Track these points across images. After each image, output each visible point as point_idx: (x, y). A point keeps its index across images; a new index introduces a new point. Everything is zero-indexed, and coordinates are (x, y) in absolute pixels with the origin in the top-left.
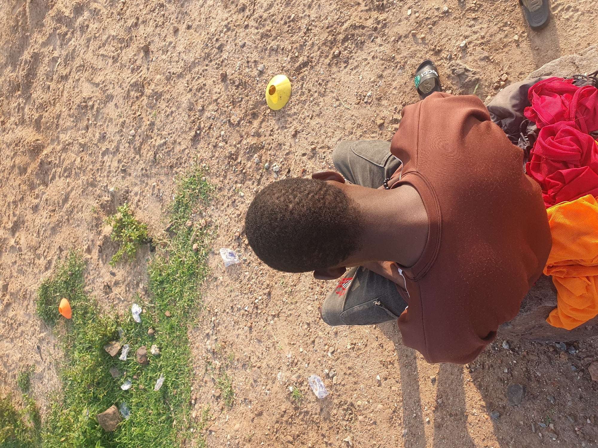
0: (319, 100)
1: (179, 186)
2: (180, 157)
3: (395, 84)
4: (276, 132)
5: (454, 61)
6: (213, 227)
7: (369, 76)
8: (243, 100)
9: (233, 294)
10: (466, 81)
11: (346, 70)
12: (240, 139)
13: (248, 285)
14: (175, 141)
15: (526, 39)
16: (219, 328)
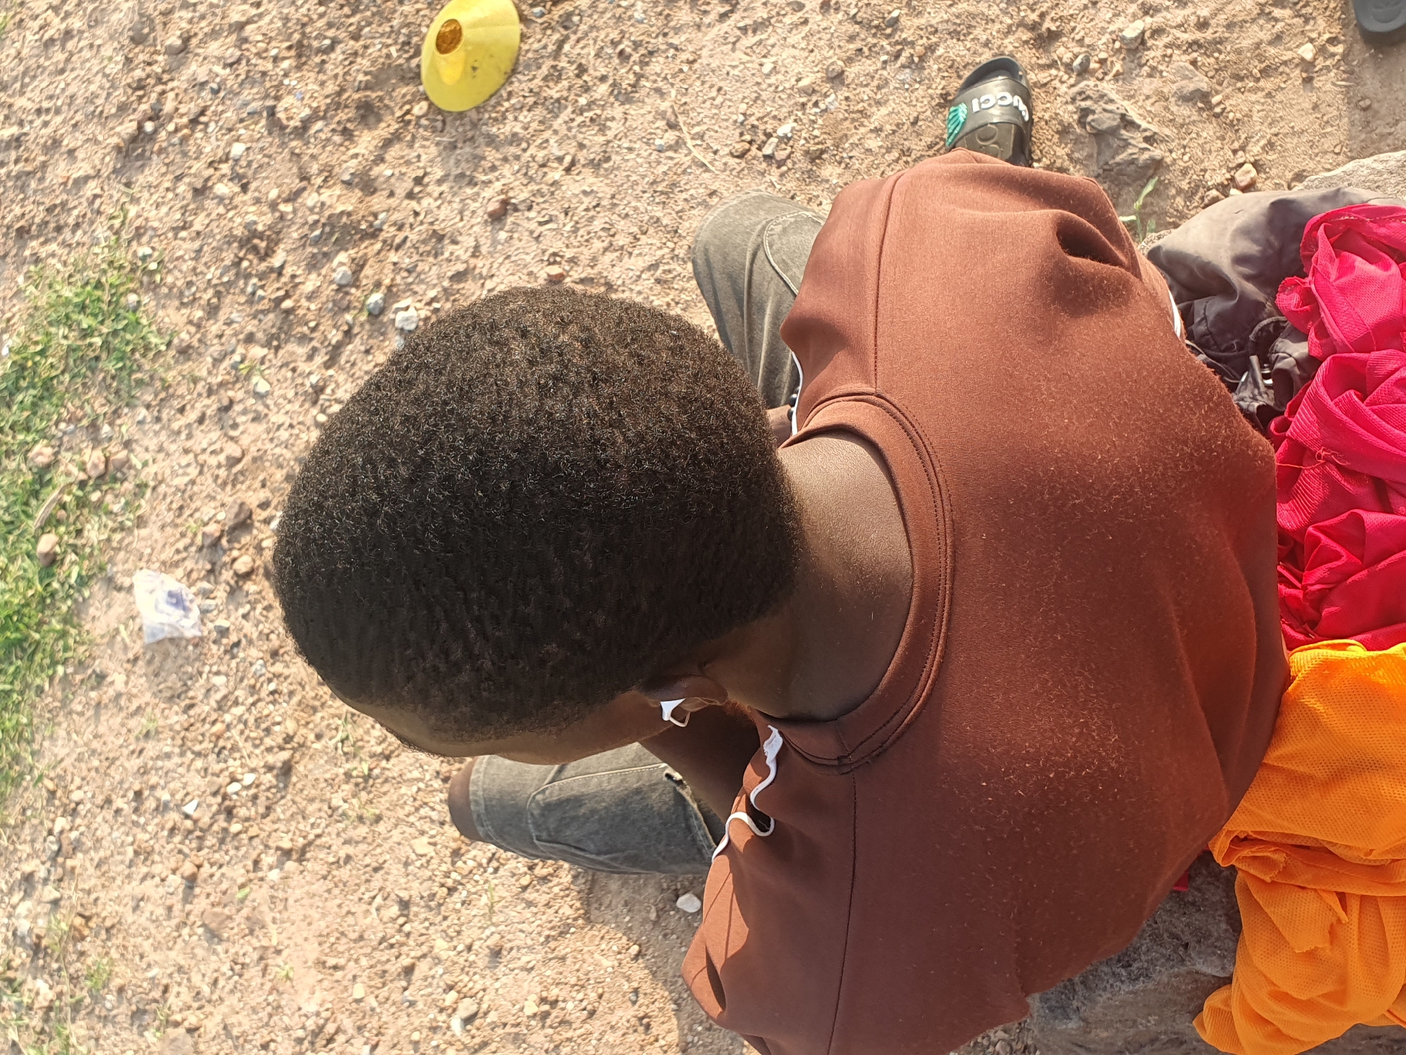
0: (608, 112)
1: (36, 308)
2: (64, 204)
3: (879, 116)
4: (435, 190)
5: (1092, 82)
6: (129, 486)
7: (798, 68)
8: (339, 49)
9: (152, 748)
10: (1119, 158)
11: (726, 26)
12: (296, 184)
13: (214, 723)
14: (56, 143)
15: (1337, 66)
16: (77, 861)
